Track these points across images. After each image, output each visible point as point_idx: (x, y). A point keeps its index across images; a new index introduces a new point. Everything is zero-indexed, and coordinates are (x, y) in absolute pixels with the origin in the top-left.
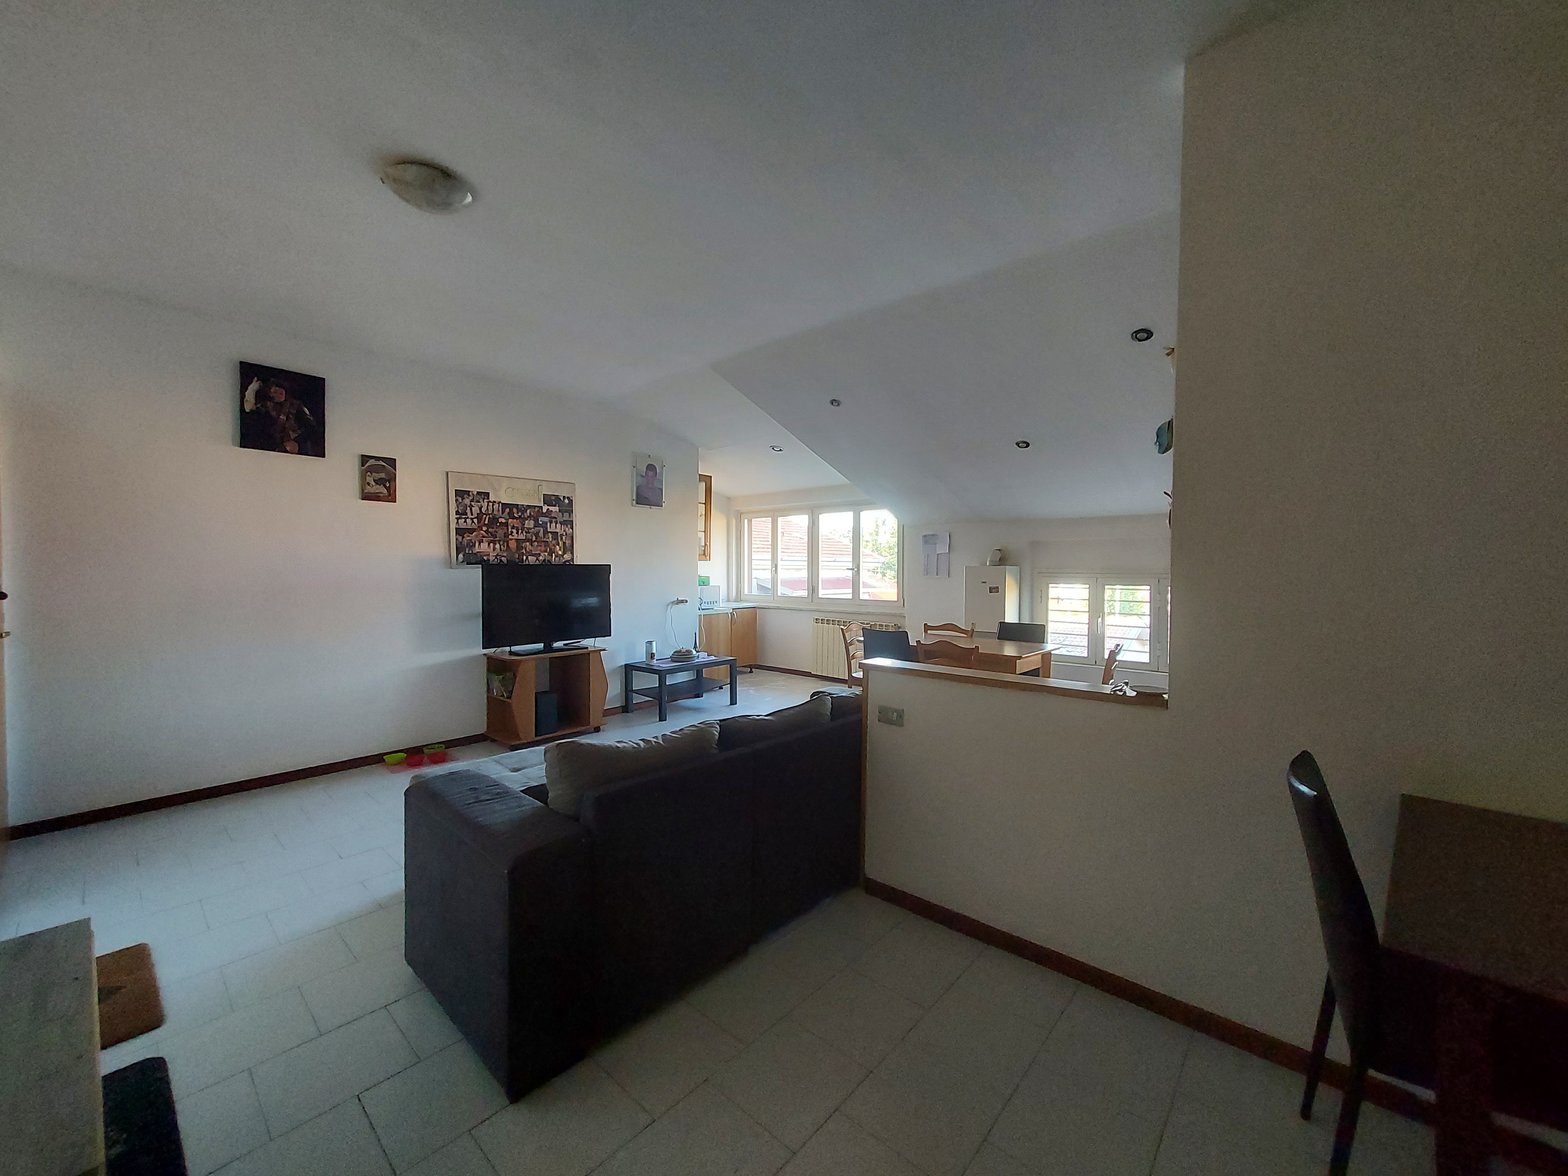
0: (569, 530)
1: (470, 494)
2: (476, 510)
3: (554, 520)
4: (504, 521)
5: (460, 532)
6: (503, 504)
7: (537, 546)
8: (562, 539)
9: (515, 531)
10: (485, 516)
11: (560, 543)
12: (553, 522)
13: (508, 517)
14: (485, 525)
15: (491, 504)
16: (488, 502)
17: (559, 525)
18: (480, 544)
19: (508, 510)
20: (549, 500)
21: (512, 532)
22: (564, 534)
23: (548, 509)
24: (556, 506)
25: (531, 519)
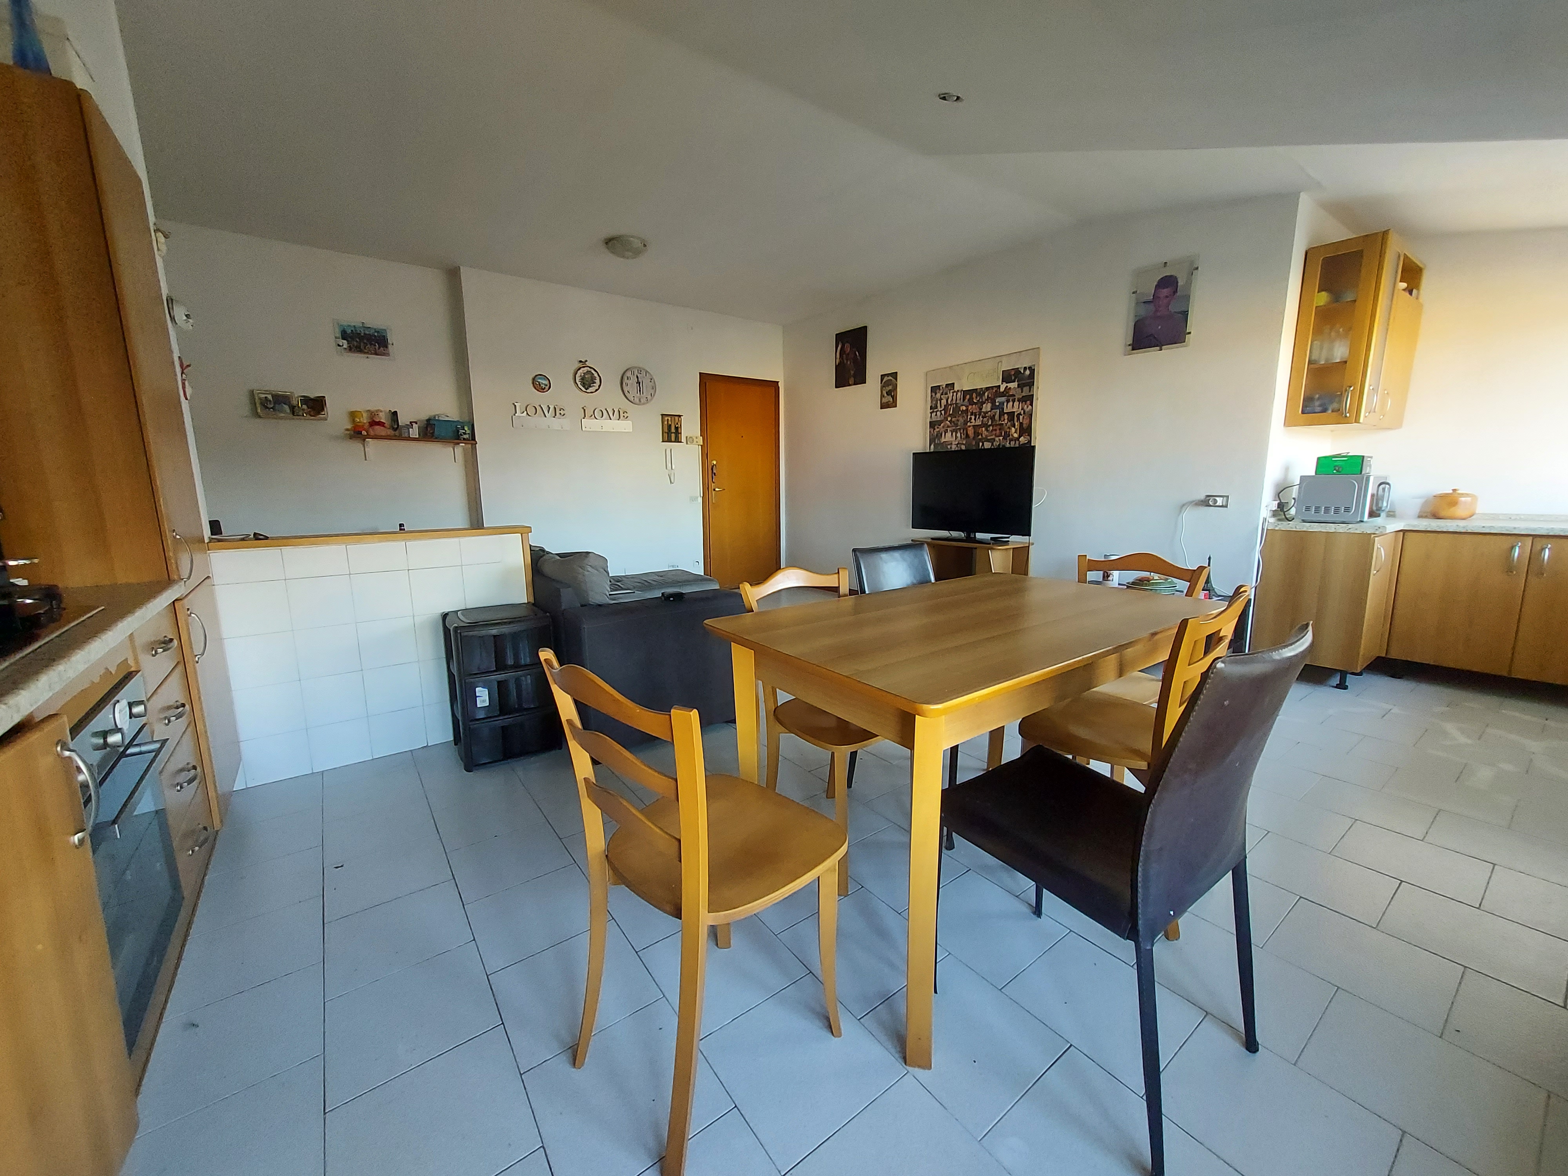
0: (1027, 407)
1: (941, 387)
2: (944, 402)
3: (1011, 399)
4: (964, 408)
5: (932, 425)
6: (964, 391)
7: (992, 431)
8: (1018, 419)
9: (973, 417)
10: (950, 407)
11: (1016, 424)
12: (1011, 400)
13: (968, 404)
14: (950, 415)
15: (955, 394)
16: (953, 393)
17: (1016, 403)
18: (945, 434)
19: (968, 397)
20: (1007, 377)
21: (971, 419)
22: (1022, 413)
23: (1007, 386)
24: (1014, 382)
25: (988, 402)
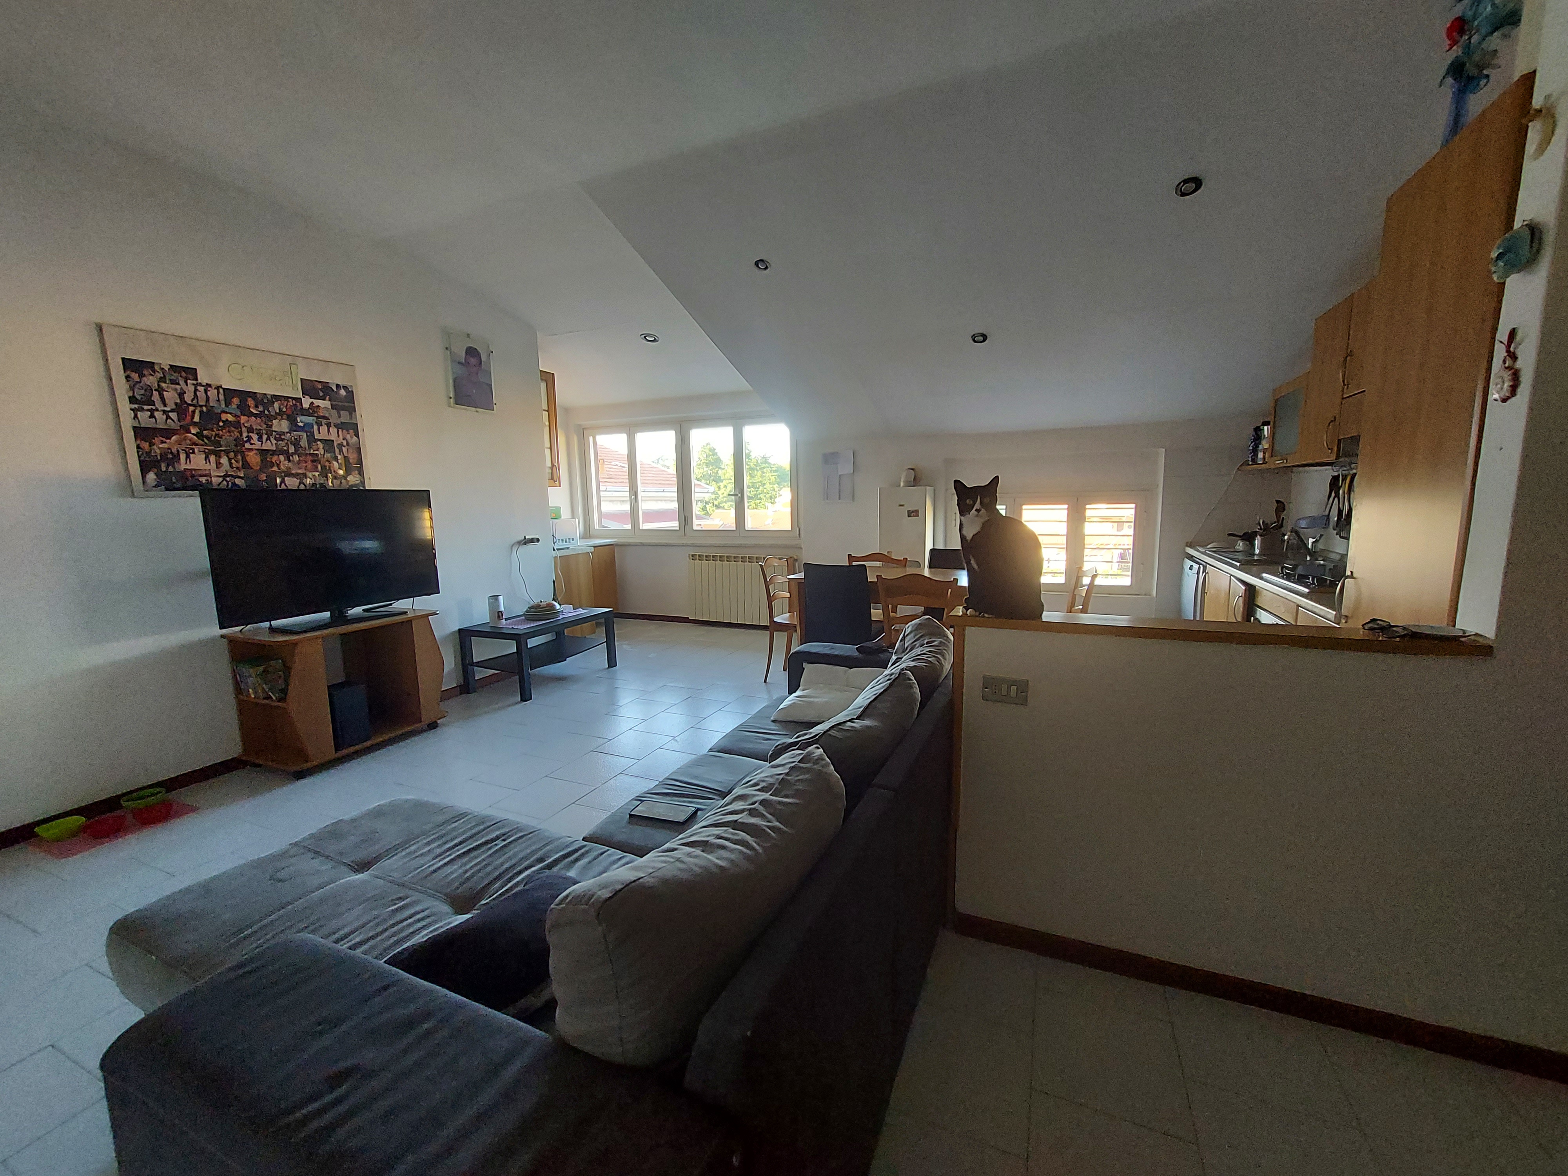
0: (352, 437)
1: (157, 368)
2: (171, 396)
3: (324, 421)
4: (230, 418)
5: (140, 432)
6: (224, 389)
7: (299, 462)
8: (341, 451)
9: (255, 437)
10: (191, 408)
11: (339, 457)
12: (323, 424)
13: (239, 414)
14: (195, 424)
15: (201, 389)
16: (196, 385)
17: (333, 430)
18: (188, 457)
19: (236, 401)
20: (310, 388)
21: (249, 438)
22: (345, 443)
23: (312, 403)
24: (324, 400)
25: (282, 419)
